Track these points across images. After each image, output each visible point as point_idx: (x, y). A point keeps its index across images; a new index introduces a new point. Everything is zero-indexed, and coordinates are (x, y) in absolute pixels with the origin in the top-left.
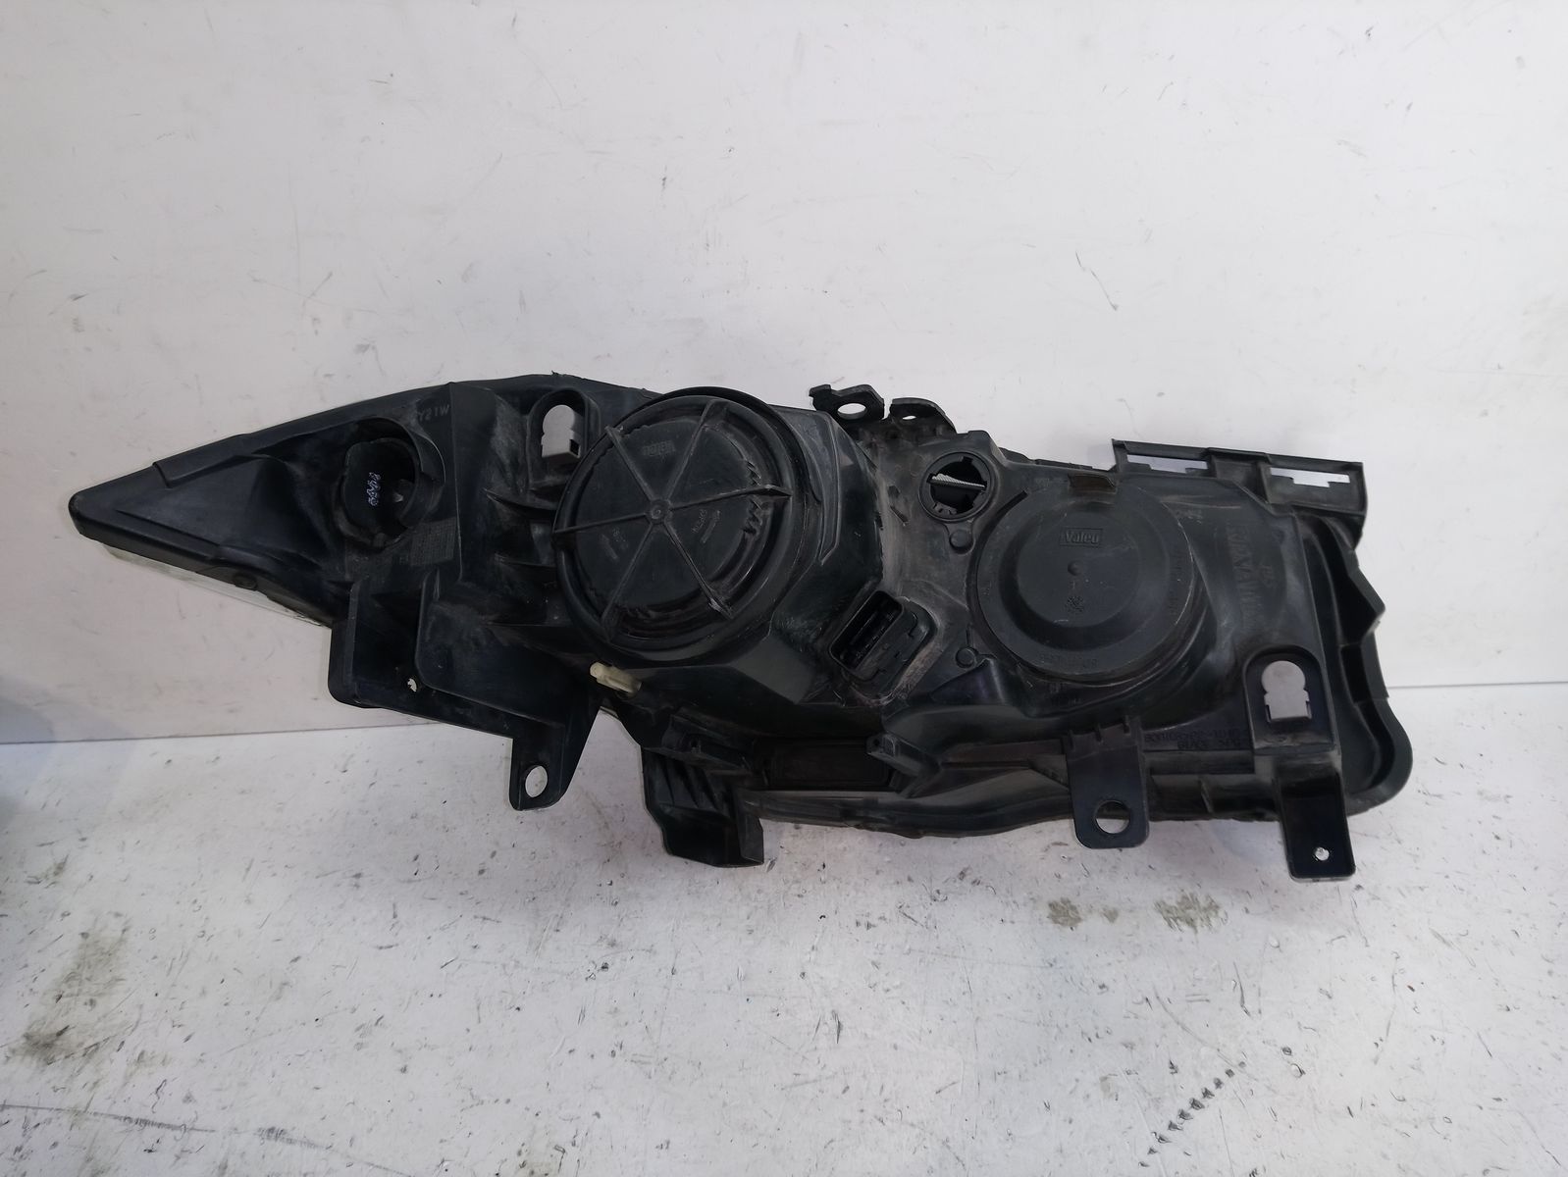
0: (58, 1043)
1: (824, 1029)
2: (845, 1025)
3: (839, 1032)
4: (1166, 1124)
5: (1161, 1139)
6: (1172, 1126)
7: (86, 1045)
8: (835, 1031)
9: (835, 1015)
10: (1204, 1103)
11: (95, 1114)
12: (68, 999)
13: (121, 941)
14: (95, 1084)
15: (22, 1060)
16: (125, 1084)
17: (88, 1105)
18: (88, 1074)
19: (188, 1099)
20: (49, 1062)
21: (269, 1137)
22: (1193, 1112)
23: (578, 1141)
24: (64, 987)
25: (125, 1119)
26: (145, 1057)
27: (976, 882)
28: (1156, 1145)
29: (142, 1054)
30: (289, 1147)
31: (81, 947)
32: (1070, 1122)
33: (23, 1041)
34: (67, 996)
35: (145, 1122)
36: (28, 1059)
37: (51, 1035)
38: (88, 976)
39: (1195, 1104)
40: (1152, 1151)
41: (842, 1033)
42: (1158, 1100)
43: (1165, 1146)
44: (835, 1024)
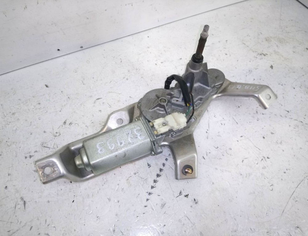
1: (18, 207)
2: (27, 201)
4: (150, 187)
5: (150, 194)
6: (152, 187)
8: (23, 205)
9: (22, 199)
10: (161, 174)
22: (158, 179)
27: (70, 124)
28: (148, 197)
32: (118, 202)
39: (158, 176)
40: (147, 200)
41: (26, 205)
42: (146, 180)
43: (151, 196)
44: (22, 202)
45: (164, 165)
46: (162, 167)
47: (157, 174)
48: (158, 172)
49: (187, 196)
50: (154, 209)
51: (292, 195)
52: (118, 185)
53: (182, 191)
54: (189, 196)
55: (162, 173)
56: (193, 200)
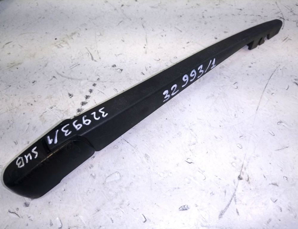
45: (91, 91)
51: (265, 89)
55: (88, 100)
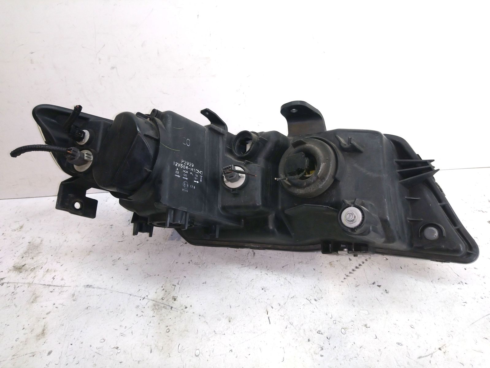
0: (23, 268)
1: (250, 254)
3: (254, 255)
4: (349, 272)
5: (347, 276)
6: (350, 273)
7: (31, 268)
8: (253, 254)
10: (359, 267)
11: (35, 284)
12: (25, 258)
13: (41, 243)
14: (35, 277)
15: (13, 272)
16: (43, 277)
17: (33, 282)
18: (32, 274)
19: (62, 279)
20: (21, 272)
21: (87, 287)
22: (356, 269)
23: (179, 283)
24: (24, 255)
25: (44, 285)
26: (49, 270)
28: (346, 277)
29: (48, 269)
30: (93, 289)
31: (29, 245)
32: (321, 273)
33: (13, 267)
34: (25, 257)
35: (50, 285)
36: (14, 272)
37: (21, 266)
38: (31, 252)
39: (357, 268)
40: (345, 279)
42: (346, 267)
43: (348, 277)
44: (253, 253)
46: (361, 264)
47: (356, 267)
48: (358, 266)
49: (379, 286)
50: (349, 285)
52: (323, 263)
53: (376, 282)
54: (381, 287)
56: (385, 290)
